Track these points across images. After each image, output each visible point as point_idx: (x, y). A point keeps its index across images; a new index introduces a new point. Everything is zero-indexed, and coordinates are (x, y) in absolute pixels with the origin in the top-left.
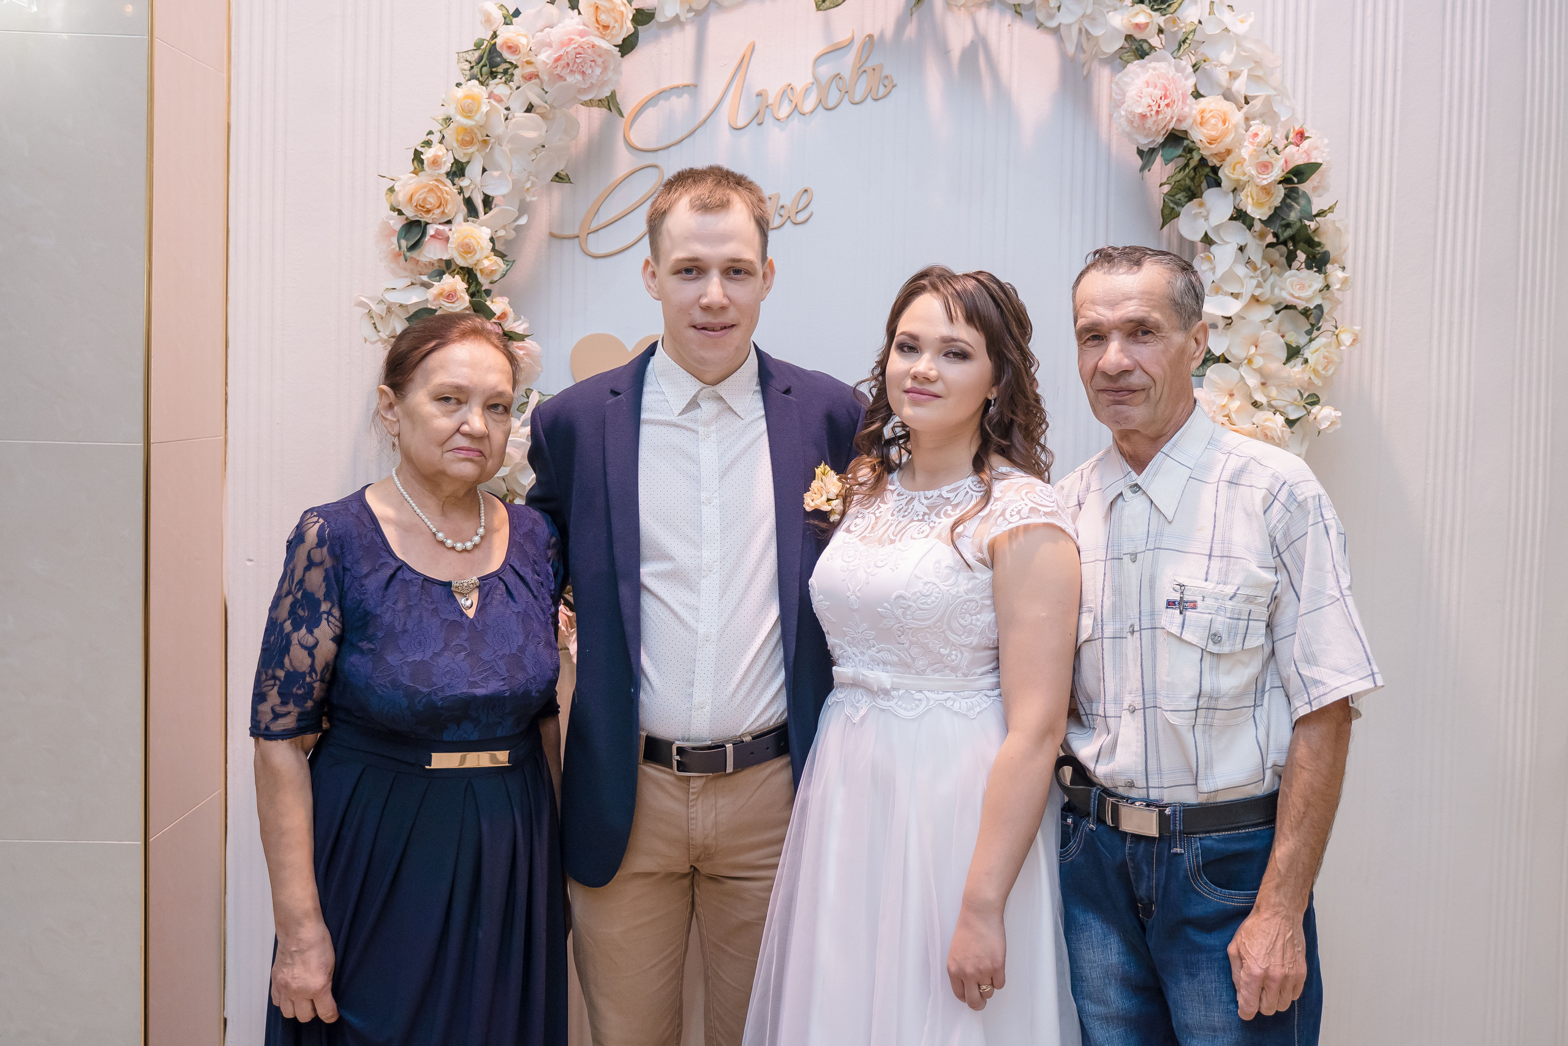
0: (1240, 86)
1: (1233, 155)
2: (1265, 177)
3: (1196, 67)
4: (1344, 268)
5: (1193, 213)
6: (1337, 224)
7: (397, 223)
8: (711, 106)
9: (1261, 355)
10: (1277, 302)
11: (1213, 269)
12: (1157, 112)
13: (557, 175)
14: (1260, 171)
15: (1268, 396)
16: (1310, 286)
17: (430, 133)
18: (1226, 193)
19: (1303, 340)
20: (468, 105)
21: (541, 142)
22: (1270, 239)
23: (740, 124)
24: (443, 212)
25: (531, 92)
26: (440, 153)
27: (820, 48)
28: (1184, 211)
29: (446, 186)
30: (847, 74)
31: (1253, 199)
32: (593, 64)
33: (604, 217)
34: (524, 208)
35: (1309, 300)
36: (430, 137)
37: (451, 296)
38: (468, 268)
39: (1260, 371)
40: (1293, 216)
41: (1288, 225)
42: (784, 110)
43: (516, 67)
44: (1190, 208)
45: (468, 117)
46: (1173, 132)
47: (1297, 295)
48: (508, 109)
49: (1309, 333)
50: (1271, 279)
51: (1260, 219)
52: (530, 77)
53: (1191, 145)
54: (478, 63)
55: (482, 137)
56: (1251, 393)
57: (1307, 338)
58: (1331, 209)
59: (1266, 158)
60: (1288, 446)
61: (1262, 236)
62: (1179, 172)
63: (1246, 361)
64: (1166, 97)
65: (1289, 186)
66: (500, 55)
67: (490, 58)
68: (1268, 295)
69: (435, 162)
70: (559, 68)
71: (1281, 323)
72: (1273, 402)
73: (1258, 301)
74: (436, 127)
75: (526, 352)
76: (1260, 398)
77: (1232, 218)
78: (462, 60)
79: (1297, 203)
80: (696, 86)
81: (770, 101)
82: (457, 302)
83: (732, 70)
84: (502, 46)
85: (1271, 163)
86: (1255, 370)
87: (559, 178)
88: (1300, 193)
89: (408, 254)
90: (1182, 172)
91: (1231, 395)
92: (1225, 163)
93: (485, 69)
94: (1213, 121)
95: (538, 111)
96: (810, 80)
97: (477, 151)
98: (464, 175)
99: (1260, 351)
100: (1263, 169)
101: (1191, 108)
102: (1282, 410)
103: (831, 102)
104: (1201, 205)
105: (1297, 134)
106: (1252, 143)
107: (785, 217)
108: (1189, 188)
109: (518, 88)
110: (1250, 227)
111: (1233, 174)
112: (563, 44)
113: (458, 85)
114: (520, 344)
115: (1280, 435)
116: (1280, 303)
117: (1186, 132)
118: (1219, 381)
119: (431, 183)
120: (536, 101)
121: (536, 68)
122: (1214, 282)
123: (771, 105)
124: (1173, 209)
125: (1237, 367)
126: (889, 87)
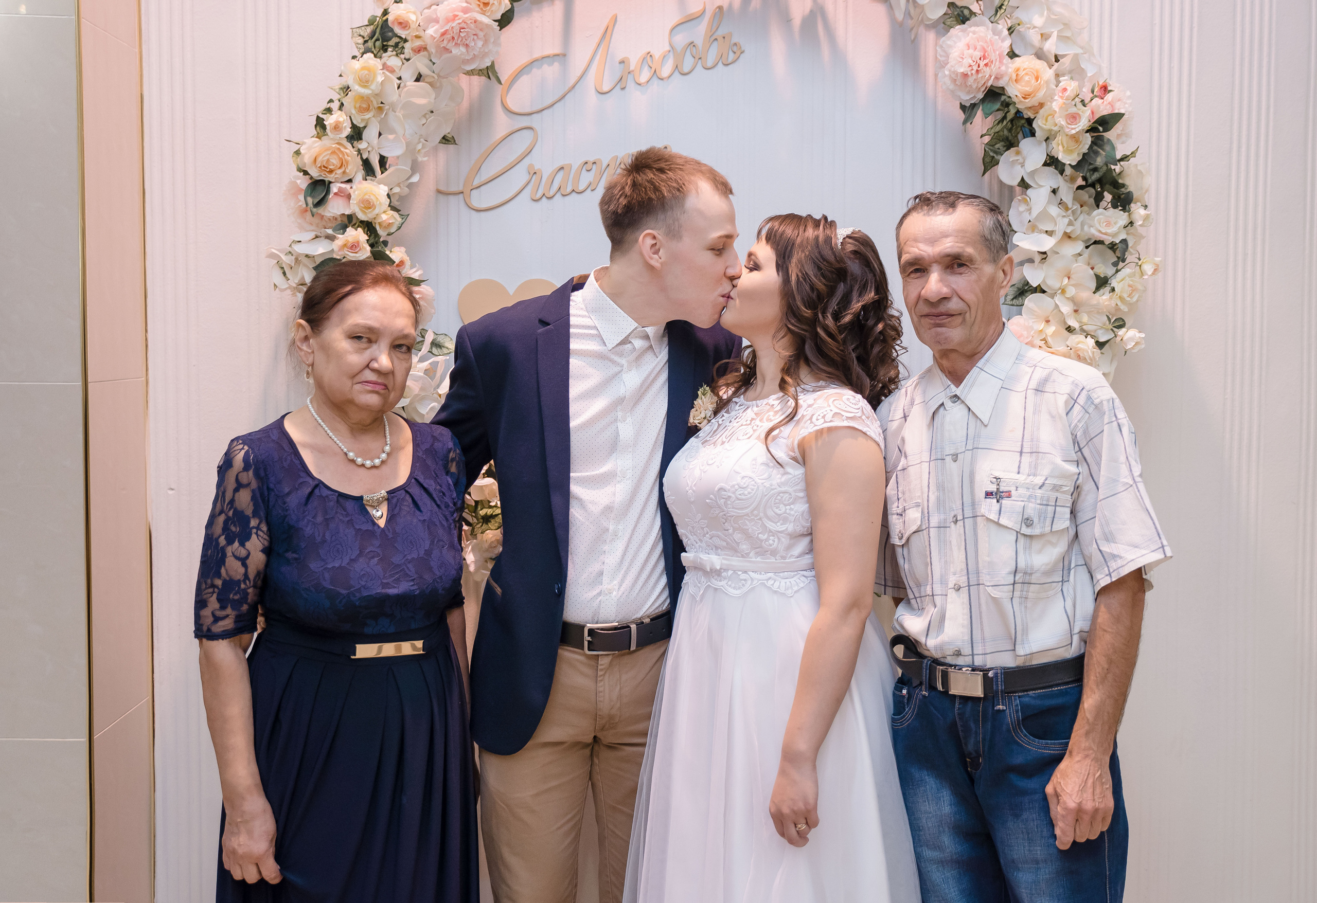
0: (1051, 46)
1: (1045, 107)
2: (1073, 126)
3: (1011, 30)
4: (1146, 207)
5: (1011, 160)
6: (1139, 168)
7: (303, 183)
8: (579, 73)
9: (1073, 285)
10: (1087, 238)
11: (1029, 210)
12: (977, 71)
13: (444, 138)
14: (1069, 122)
15: (1080, 322)
16: (1115, 223)
17: (331, 101)
18: (1040, 142)
19: (1110, 271)
20: (365, 76)
21: (430, 108)
22: (1080, 182)
23: (605, 89)
24: (344, 172)
25: (420, 64)
26: (341, 119)
27: (675, 19)
28: (1002, 159)
29: (346, 148)
30: (699, 42)
31: (1063, 147)
32: (476, 37)
33: (485, 175)
34: (415, 167)
35: (1115, 235)
36: (332, 105)
37: (354, 247)
38: (368, 221)
39: (1072, 300)
40: (1099, 161)
41: (1095, 170)
42: (644, 76)
43: (406, 41)
44: (1008, 157)
45: (365, 87)
46: (992, 88)
47: (1104, 231)
48: (400, 78)
49: (1115, 264)
50: (1081, 218)
51: (1070, 165)
52: (418, 50)
53: (1008, 100)
54: (372, 38)
55: (378, 104)
56: (1064, 319)
57: (1114, 269)
58: (1133, 154)
59: (1074, 110)
61: (1072, 179)
62: (998, 124)
63: (1060, 291)
64: (985, 58)
65: (1096, 134)
66: (392, 30)
67: (382, 34)
68: (1078, 232)
69: (337, 127)
70: (445, 42)
71: (1090, 257)
72: (1084, 327)
73: (1070, 237)
74: (336, 97)
76: (1073, 323)
77: (1045, 164)
78: (356, 34)
79: (1103, 150)
80: (564, 55)
81: (632, 68)
82: (360, 251)
83: (597, 40)
84: (393, 23)
85: (1078, 114)
86: (1068, 298)
87: (445, 140)
88: (1105, 140)
89: (315, 210)
90: (1001, 124)
91: (1048, 321)
92: (1038, 116)
93: (378, 43)
94: (1027, 78)
95: (427, 80)
96: (668, 48)
97: (373, 116)
98: (361, 139)
99: (1072, 282)
100: (1072, 120)
101: (1007, 68)
102: (1092, 334)
103: (686, 68)
105: (1101, 88)
106: (1061, 97)
108: (1007, 138)
109: (408, 60)
110: (1062, 172)
111: (1045, 125)
112: (448, 21)
113: (354, 57)
114: (420, 288)
115: (1091, 355)
116: (1089, 239)
117: (1003, 88)
118: (1036, 309)
119: (334, 146)
120: (424, 71)
121: (424, 42)
122: (1030, 221)
123: (633, 71)
124: (993, 157)
125: (1052, 296)
126: (738, 53)
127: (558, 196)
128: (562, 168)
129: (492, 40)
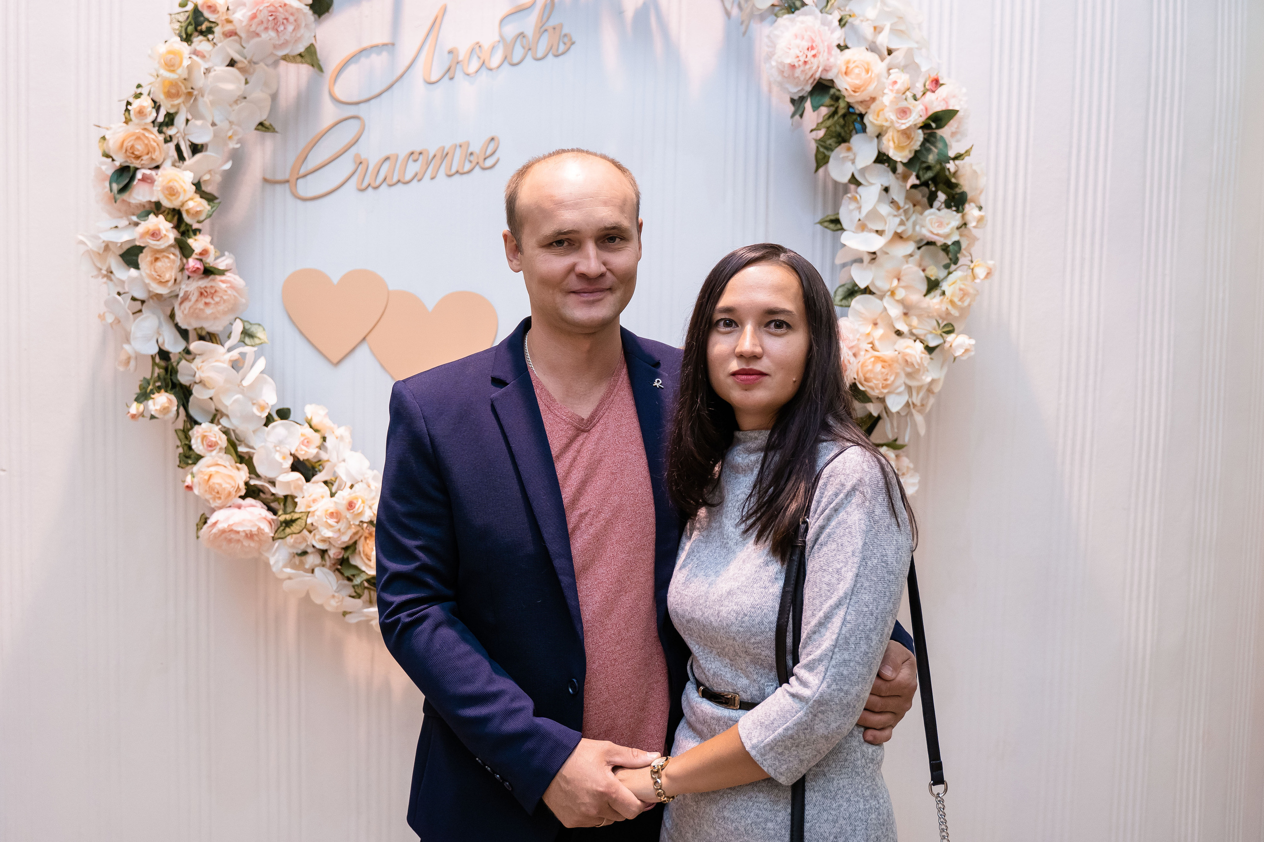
0: (884, 40)
1: (877, 102)
2: (903, 121)
3: (842, 22)
4: (980, 208)
5: (841, 156)
6: (974, 167)
7: (109, 168)
8: (407, 62)
9: (904, 287)
10: (918, 238)
11: (859, 208)
12: (805, 62)
13: (261, 124)
14: (899, 117)
15: (909, 325)
16: (948, 224)
17: (140, 86)
18: (871, 139)
19: (941, 274)
20: (170, 60)
21: (239, 93)
22: (913, 180)
23: (434, 79)
24: (152, 159)
25: (233, 49)
26: (147, 104)
27: (506, 9)
28: (833, 156)
29: (152, 133)
30: (530, 32)
31: (894, 143)
32: (285, 21)
33: (311, 163)
35: (947, 236)
36: (140, 90)
37: (156, 234)
38: (174, 210)
39: (902, 302)
40: (931, 158)
41: (929, 168)
42: (473, 66)
43: (217, 25)
44: (839, 153)
45: (173, 71)
46: (821, 81)
47: (935, 232)
49: (947, 267)
50: (913, 218)
51: (901, 162)
52: (229, 35)
53: (837, 93)
54: (184, 23)
55: (186, 89)
56: (892, 322)
57: (945, 272)
58: (968, 152)
59: (904, 104)
60: (928, 371)
61: (905, 178)
62: (829, 118)
63: (889, 293)
64: (812, 48)
65: (928, 131)
66: (203, 15)
67: (195, 17)
68: (910, 232)
69: (142, 112)
70: (255, 26)
71: (922, 258)
72: (914, 331)
73: (901, 237)
75: (229, 285)
76: (903, 327)
77: (877, 161)
78: (174, 20)
79: (935, 147)
80: (393, 44)
81: (460, 58)
82: (161, 240)
83: (426, 30)
84: (202, 6)
85: (908, 108)
86: (898, 301)
87: (262, 127)
88: (938, 137)
89: (118, 196)
90: (831, 119)
91: (875, 324)
92: (870, 111)
93: (190, 28)
94: (857, 71)
95: (239, 65)
96: (497, 38)
97: (183, 102)
99: (902, 284)
100: (902, 115)
101: (837, 59)
102: (922, 337)
103: (516, 58)
104: (849, 149)
105: (932, 81)
106: (892, 91)
107: (474, 163)
108: (839, 133)
109: (218, 44)
110: (894, 170)
111: (877, 120)
112: (256, 4)
114: (223, 278)
115: (919, 361)
116: (921, 240)
117: (832, 81)
118: (862, 310)
119: (137, 131)
120: (237, 57)
121: (234, 26)
122: (860, 220)
123: (461, 61)
124: (824, 153)
125: (881, 298)
126: (568, 45)
127: (384, 186)
128: (387, 158)
129: (303, 25)
